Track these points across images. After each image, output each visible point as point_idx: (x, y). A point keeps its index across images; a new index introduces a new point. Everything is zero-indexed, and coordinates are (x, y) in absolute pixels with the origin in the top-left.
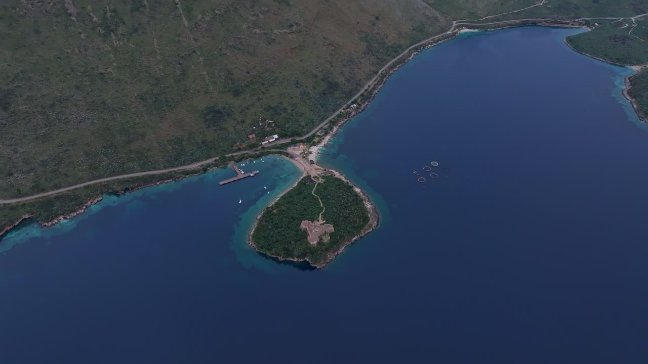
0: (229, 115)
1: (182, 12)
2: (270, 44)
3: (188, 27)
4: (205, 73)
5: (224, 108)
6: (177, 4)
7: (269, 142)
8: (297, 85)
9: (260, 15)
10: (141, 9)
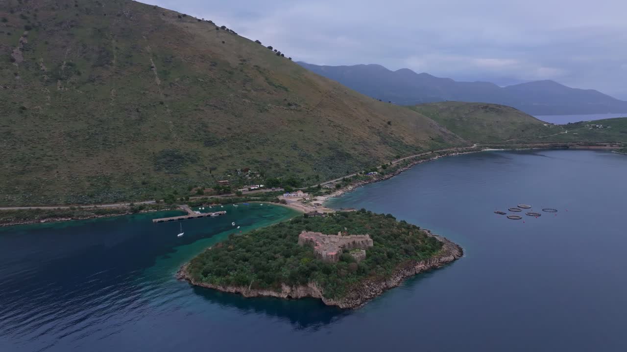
0: (193, 161)
1: (156, 73)
2: (261, 112)
3: (160, 85)
4: (170, 122)
5: (187, 154)
6: (153, 67)
7: (250, 190)
8: (295, 147)
9: (252, 91)
10: (106, 65)
